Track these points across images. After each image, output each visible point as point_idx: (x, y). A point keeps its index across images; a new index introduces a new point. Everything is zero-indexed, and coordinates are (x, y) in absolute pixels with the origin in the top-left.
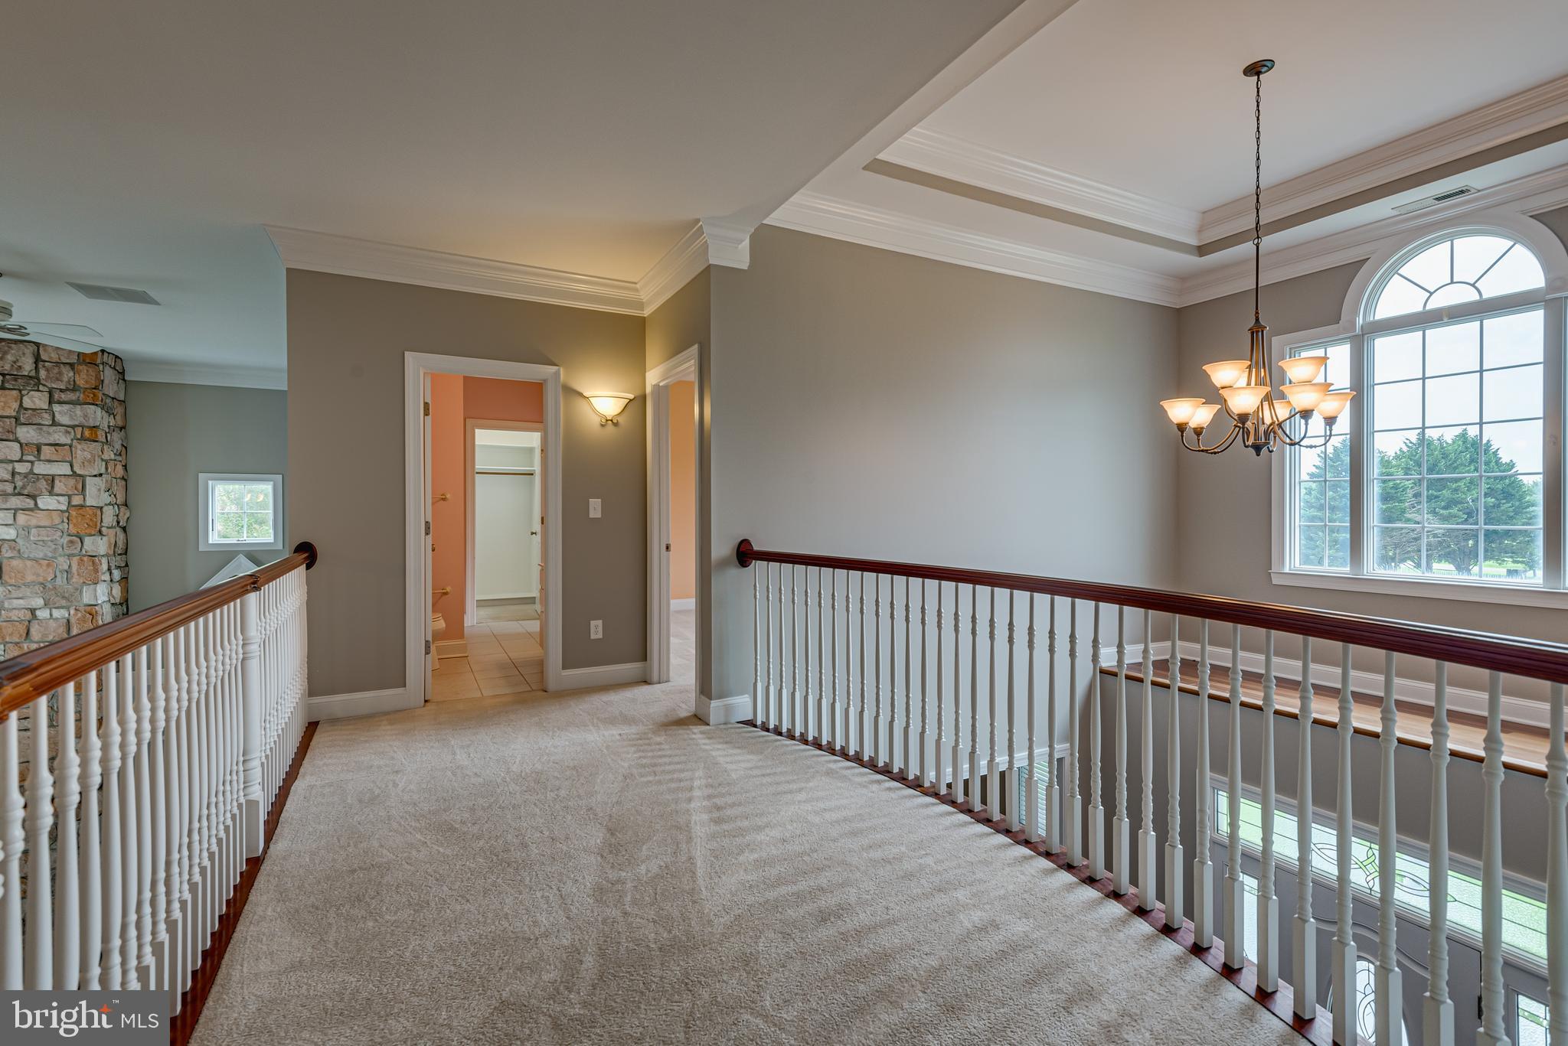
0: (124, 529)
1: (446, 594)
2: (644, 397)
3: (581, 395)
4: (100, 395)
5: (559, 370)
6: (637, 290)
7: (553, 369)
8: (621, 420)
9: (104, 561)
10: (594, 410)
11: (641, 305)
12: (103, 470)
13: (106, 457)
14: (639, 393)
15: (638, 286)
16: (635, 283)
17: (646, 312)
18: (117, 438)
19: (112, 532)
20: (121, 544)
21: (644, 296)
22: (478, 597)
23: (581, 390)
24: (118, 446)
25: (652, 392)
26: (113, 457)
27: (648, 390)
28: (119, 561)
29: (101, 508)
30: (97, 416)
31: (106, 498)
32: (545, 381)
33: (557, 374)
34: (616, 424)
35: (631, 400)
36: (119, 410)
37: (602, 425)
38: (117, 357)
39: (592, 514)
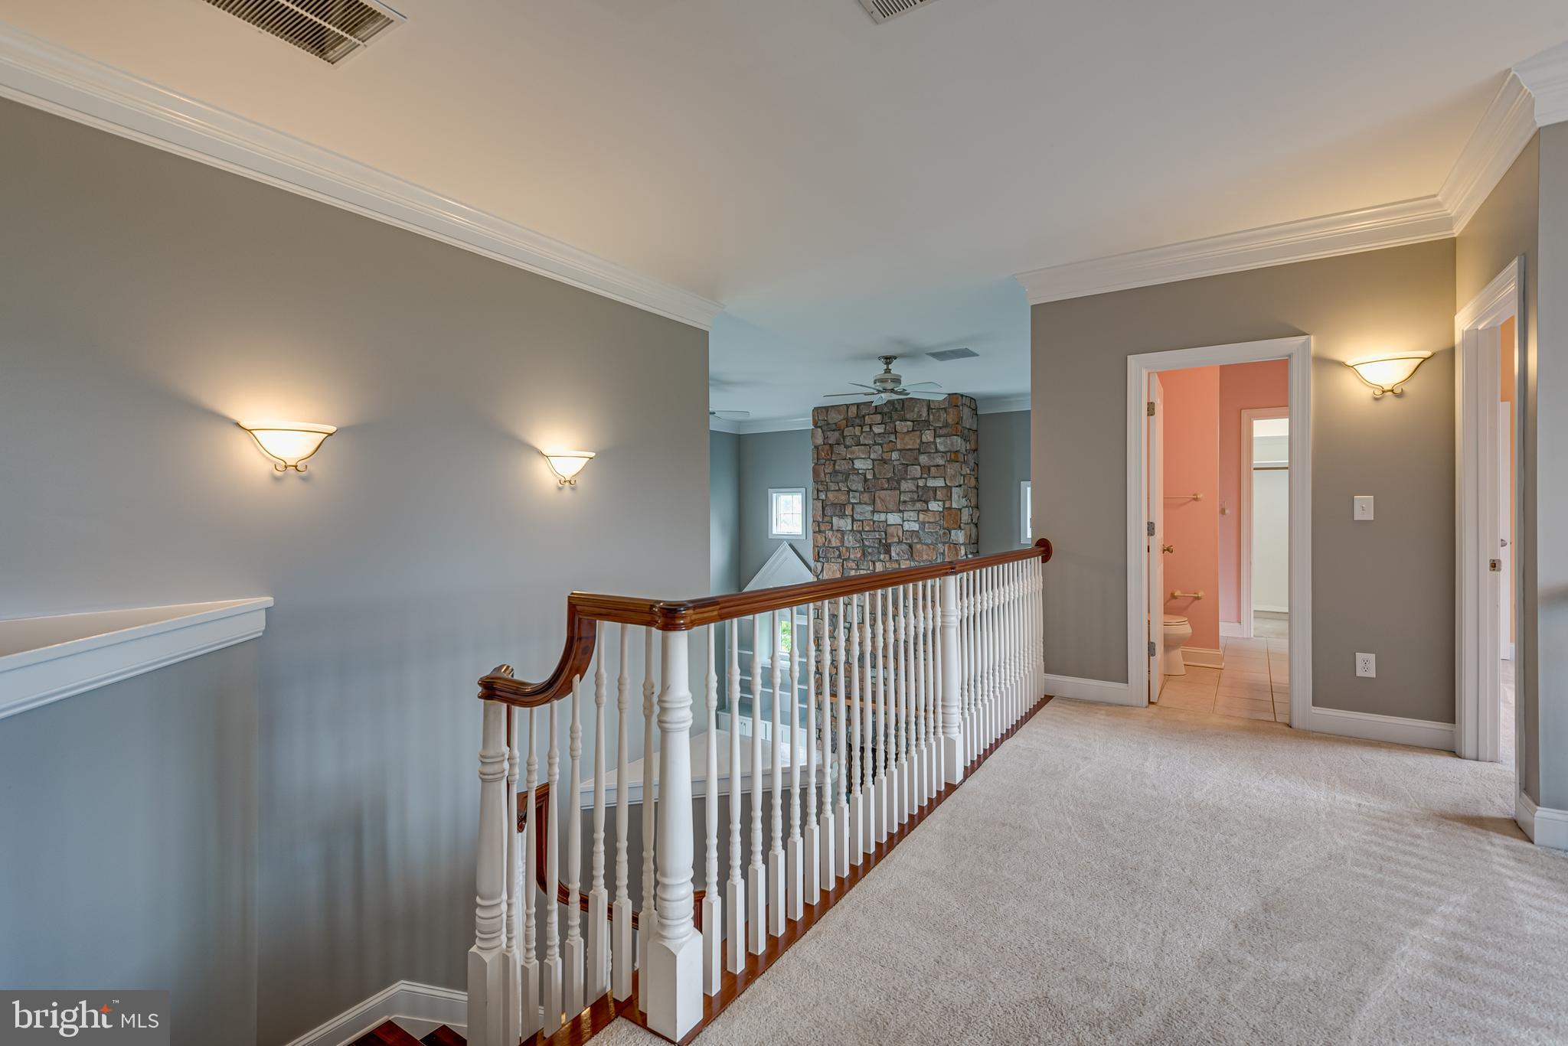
0: (976, 525)
1: (1198, 598)
2: (1452, 351)
3: (1342, 364)
4: (960, 428)
5: (1309, 341)
6: (1439, 204)
7: (1301, 339)
8: (1406, 388)
9: (962, 548)
10: (1363, 380)
11: (1449, 222)
12: (962, 482)
13: (964, 473)
14: (1440, 345)
15: (1439, 198)
16: (1435, 196)
17: (1456, 231)
18: (971, 458)
19: (968, 527)
20: (973, 536)
21: (1451, 208)
22: (1255, 607)
23: (1341, 357)
24: (972, 464)
25: (1463, 342)
26: (968, 472)
27: (1458, 338)
28: (973, 548)
29: (961, 509)
30: (958, 442)
31: (964, 502)
32: (1290, 356)
33: (1307, 344)
34: (1400, 395)
35: (1425, 359)
36: (973, 437)
37: (1376, 399)
38: (971, 398)
39: (1358, 516)
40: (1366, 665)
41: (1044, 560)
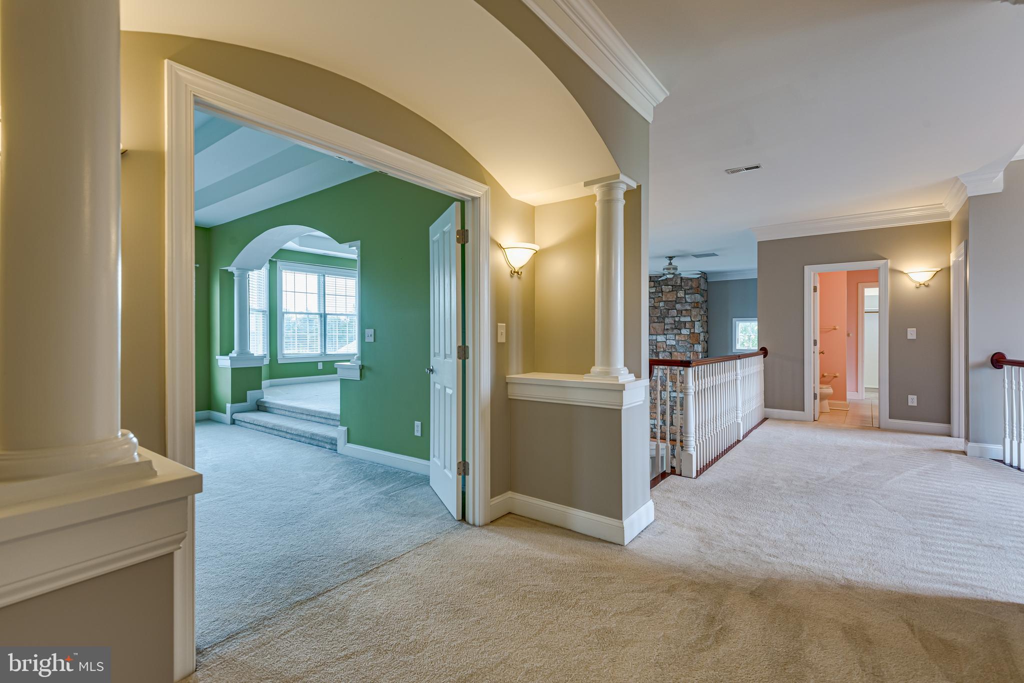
0: (707, 342)
1: (836, 377)
2: (949, 268)
3: (902, 272)
4: (699, 290)
5: (887, 262)
6: (943, 207)
7: (884, 261)
8: (930, 283)
9: (700, 354)
10: (911, 280)
11: (948, 214)
12: (700, 319)
13: (701, 314)
14: (944, 266)
15: (943, 205)
16: (941, 204)
17: (951, 218)
18: (704, 306)
19: (703, 343)
20: (705, 348)
21: (948, 209)
22: (865, 386)
23: (902, 270)
24: (705, 309)
25: (953, 265)
26: (703, 313)
27: (951, 264)
28: (705, 355)
29: (699, 334)
30: (698, 297)
31: (701, 329)
32: (879, 268)
33: (886, 264)
34: (927, 286)
35: (937, 272)
36: (705, 295)
37: (917, 288)
38: (705, 273)
39: (909, 337)
40: (913, 400)
41: (764, 357)
